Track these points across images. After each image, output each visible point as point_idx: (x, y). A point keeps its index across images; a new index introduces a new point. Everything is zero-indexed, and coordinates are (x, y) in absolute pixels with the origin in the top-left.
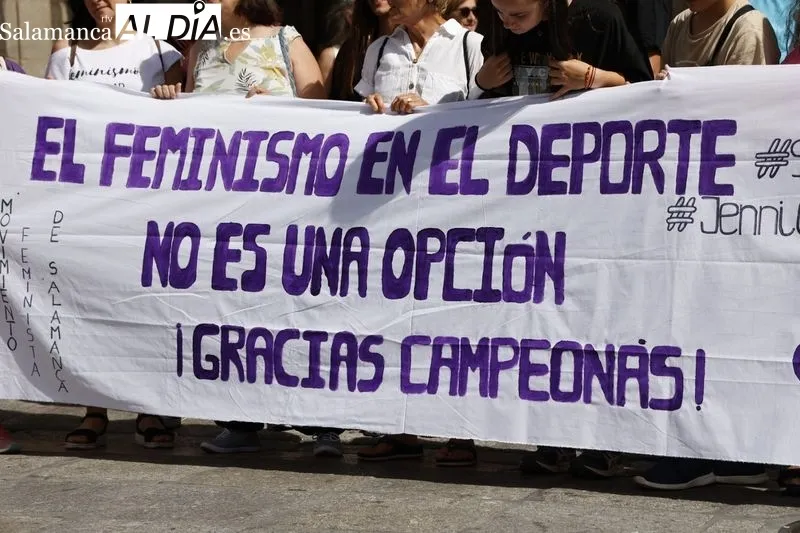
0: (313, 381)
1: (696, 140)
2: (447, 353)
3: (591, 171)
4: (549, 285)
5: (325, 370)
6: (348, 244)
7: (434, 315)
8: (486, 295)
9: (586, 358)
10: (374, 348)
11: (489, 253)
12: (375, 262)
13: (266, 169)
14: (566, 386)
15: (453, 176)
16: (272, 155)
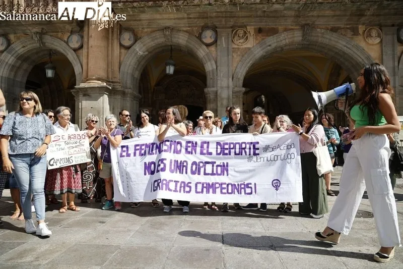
0: (176, 191)
1: (252, 145)
2: (205, 185)
3: (233, 151)
4: (225, 172)
5: (178, 189)
6: (183, 164)
7: (202, 178)
8: (213, 174)
9: (233, 186)
10: (189, 185)
11: (213, 166)
12: (189, 168)
14: (230, 191)
16: (166, 145)
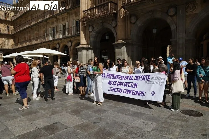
0: (117, 92)
1: (148, 77)
2: (127, 91)
3: (140, 79)
4: (136, 87)
6: (122, 83)
7: (127, 88)
8: (131, 87)
9: (137, 92)
10: (122, 90)
11: (132, 84)
12: (124, 84)
13: (118, 78)
14: (135, 94)
15: (131, 79)
16: (119, 77)
